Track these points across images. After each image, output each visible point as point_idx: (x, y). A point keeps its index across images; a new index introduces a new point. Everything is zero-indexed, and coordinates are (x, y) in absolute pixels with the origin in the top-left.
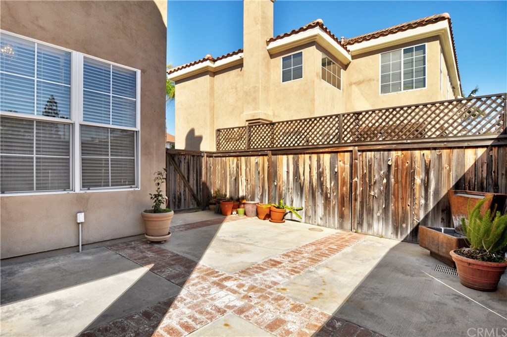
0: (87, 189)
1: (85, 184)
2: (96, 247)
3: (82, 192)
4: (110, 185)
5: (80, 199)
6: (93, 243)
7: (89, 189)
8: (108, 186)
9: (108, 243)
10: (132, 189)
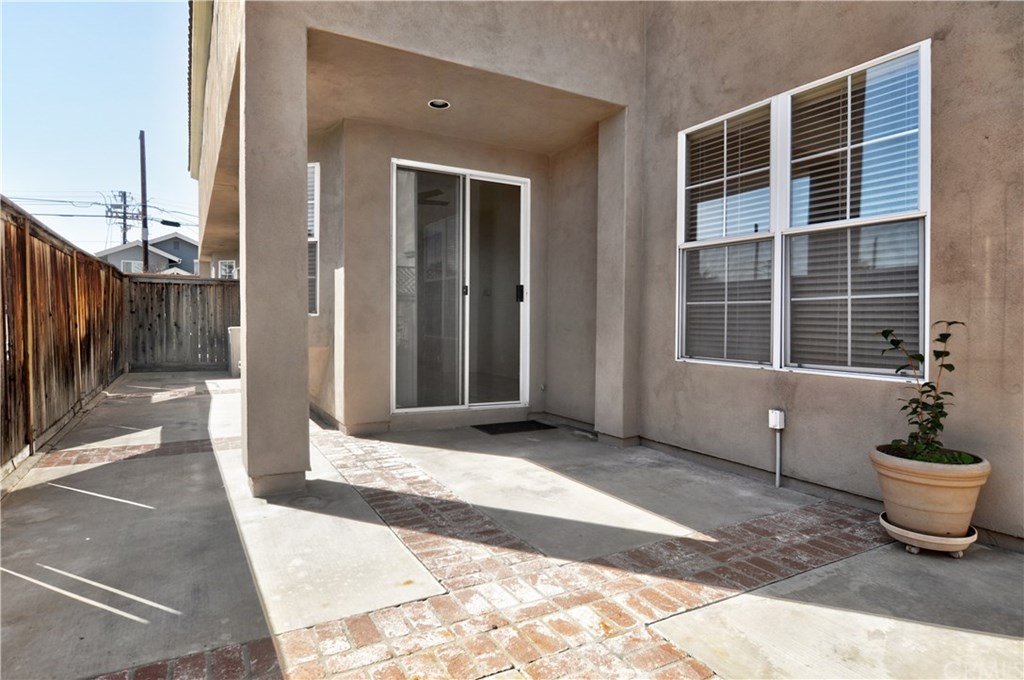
0: (796, 365)
1: (797, 356)
2: (812, 493)
3: (785, 369)
4: (849, 363)
5: (781, 383)
6: (803, 481)
7: (800, 366)
8: (845, 364)
9: (839, 497)
10: (903, 380)
